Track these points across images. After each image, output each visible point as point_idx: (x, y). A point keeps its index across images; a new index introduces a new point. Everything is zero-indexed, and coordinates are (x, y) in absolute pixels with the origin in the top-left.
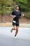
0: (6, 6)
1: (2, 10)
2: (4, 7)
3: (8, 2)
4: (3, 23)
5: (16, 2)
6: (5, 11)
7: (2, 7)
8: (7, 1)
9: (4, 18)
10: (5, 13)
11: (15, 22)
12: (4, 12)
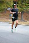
1: (22, 7)
2: (24, 4)
4: (23, 22)
6: (24, 8)
7: (21, 4)
9: (24, 16)
10: (25, 10)
11: (14, 18)
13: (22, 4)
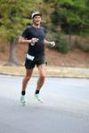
0: (24, 17)
1: (12, 28)
2: (18, 19)
3: (29, 4)
5: (52, 4)
6: (19, 31)
7: (10, 18)
8: (27, 2)
9: (16, 52)
12: (17, 34)
13: (12, 21)
